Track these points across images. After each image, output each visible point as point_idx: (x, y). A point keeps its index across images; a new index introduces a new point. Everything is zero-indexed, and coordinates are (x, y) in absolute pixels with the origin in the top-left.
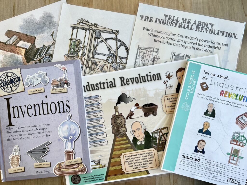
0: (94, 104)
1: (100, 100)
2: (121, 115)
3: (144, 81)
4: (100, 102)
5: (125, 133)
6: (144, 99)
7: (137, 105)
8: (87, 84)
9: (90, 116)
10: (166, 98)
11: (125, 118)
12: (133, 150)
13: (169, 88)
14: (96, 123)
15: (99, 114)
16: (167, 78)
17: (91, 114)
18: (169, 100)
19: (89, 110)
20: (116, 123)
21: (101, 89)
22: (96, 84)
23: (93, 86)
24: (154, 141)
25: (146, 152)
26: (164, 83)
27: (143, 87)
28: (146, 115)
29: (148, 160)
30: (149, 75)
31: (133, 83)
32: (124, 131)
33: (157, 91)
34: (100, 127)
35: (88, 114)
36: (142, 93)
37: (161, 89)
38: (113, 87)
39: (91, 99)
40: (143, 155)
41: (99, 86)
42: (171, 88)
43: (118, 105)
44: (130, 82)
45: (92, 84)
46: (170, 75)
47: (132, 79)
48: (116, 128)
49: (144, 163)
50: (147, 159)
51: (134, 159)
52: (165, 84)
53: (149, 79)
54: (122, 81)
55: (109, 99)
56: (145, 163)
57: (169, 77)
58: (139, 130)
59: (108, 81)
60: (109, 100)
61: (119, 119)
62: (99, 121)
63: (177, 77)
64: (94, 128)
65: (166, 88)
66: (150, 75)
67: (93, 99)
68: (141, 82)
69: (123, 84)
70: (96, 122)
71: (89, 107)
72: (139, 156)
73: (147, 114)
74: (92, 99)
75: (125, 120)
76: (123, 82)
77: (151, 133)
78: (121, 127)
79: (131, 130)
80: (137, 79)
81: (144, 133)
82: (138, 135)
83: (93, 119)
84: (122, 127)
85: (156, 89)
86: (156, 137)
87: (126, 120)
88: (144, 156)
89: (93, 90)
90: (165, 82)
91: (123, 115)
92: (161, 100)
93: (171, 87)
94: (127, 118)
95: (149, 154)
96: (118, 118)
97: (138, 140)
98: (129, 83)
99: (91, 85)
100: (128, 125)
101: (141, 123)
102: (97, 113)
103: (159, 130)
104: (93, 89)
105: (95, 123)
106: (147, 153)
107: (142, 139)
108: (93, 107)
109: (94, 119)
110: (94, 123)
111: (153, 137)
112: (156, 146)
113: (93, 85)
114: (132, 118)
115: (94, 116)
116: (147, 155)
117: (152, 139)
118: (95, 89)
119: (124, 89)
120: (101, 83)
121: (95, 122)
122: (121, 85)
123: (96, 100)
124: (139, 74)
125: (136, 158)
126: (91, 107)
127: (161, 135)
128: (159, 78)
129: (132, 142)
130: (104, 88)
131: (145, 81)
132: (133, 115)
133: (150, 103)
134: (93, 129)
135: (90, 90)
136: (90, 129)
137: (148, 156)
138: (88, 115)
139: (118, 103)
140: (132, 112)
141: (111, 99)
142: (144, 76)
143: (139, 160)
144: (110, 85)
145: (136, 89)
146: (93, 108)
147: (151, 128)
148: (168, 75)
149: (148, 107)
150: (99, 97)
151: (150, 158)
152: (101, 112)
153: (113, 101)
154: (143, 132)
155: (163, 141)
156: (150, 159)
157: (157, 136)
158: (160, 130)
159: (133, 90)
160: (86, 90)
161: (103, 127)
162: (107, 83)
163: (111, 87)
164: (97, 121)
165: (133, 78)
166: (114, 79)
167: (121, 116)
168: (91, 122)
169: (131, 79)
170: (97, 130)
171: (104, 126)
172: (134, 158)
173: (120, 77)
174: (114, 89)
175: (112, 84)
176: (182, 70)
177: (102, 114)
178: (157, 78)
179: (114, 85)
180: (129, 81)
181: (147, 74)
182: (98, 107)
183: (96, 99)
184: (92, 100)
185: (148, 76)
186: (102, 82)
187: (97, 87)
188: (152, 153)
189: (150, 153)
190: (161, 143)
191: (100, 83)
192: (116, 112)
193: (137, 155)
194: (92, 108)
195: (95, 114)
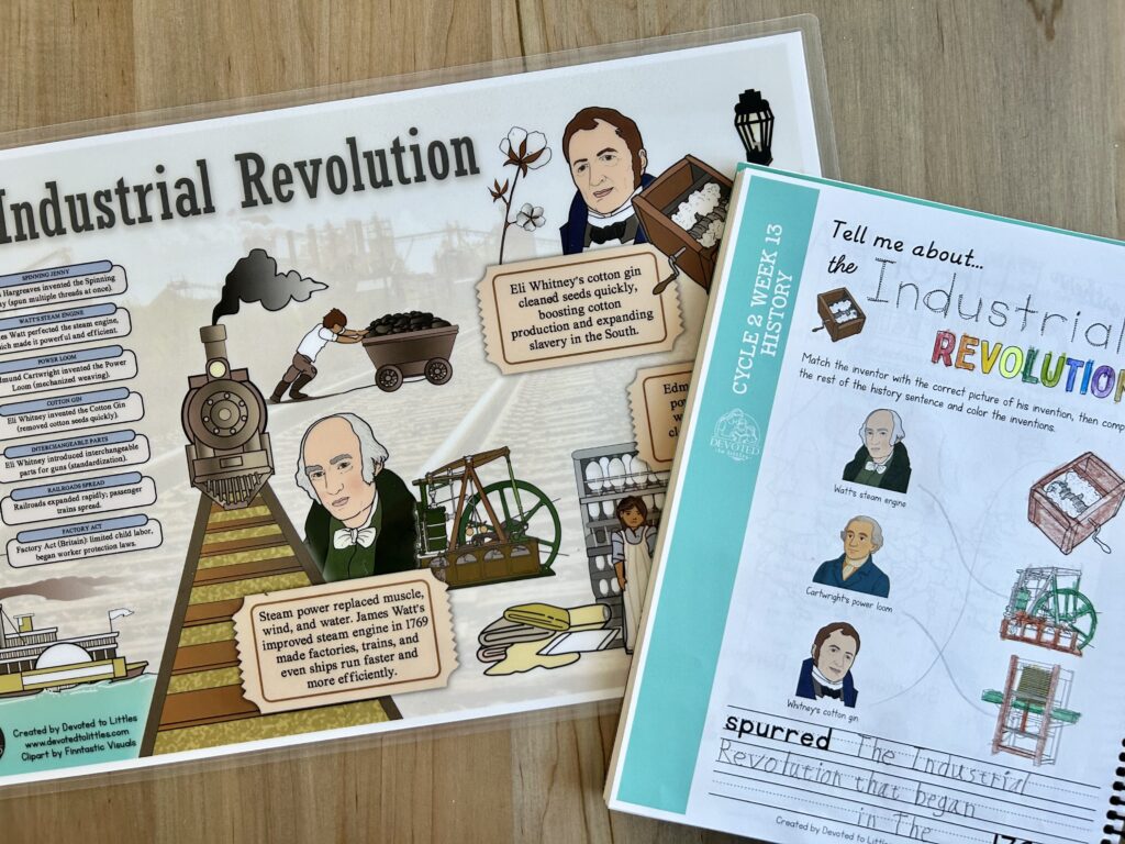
0: (87, 312)
1: (117, 286)
2: (242, 378)
3: (379, 178)
4: (118, 300)
5: (263, 481)
6: (379, 284)
7: (335, 320)
8: (47, 194)
9: (60, 382)
10: (504, 285)
11: (267, 395)
12: (307, 581)
13: (521, 223)
14: (93, 419)
15: (114, 373)
16: (513, 168)
17: (66, 371)
18: (521, 297)
19: (54, 343)
20: (211, 427)
21: (128, 221)
22: (98, 195)
23: (78, 204)
24: (428, 529)
25: (382, 593)
26: (492, 193)
27: (375, 220)
28: (386, 381)
29: (395, 636)
30: (407, 149)
31: (312, 191)
32: (260, 471)
33: (455, 239)
34: (117, 446)
35: (51, 369)
36: (367, 250)
37: (477, 233)
38: (195, 211)
39: (66, 281)
40: (365, 610)
41: (115, 206)
42: (530, 225)
43: (223, 320)
44: (298, 186)
45: (75, 192)
46: (531, 149)
47: (309, 170)
48: (210, 453)
49: (367, 652)
50: (385, 629)
51: (310, 631)
52: (500, 200)
53: (410, 171)
54: (250, 181)
55: (171, 285)
56: (374, 653)
57: (521, 159)
58: (344, 465)
59: (170, 179)
60: (173, 293)
61: (227, 399)
62: (111, 411)
63: (568, 161)
64: (84, 451)
65: (507, 224)
66: (415, 149)
67: (79, 279)
68: (359, 187)
69: (256, 195)
70: (95, 414)
71: (53, 326)
72: (341, 614)
73: (396, 374)
74: (72, 280)
75: (263, 405)
76: (253, 184)
77: (415, 484)
78: (240, 450)
79: (301, 463)
80: (336, 166)
81: (373, 485)
82: (343, 494)
83: (77, 398)
84: (246, 447)
85: (449, 230)
86: (444, 508)
87: (268, 407)
88: (372, 616)
89: (77, 229)
90: (502, 186)
91: (251, 379)
92: (473, 293)
93: (536, 221)
94: (276, 398)
95: (399, 604)
96: (221, 396)
97: (341, 525)
98: (291, 194)
99: (69, 199)
100: (280, 436)
101: (358, 425)
102: (99, 362)
103: (463, 469)
104: (81, 222)
105: (90, 424)
106: (387, 599)
107: (364, 519)
108: (79, 331)
109: (85, 399)
110: (85, 420)
111: (423, 506)
112: (440, 556)
113: (82, 198)
114: (305, 398)
115: (84, 382)
116: (388, 607)
117: (422, 519)
118: (93, 221)
119: (259, 225)
120: (127, 190)
121: (89, 415)
122: (245, 205)
123: (96, 286)
124: (352, 142)
125: (324, 623)
126: (65, 328)
127: (469, 492)
128: (466, 166)
129: (303, 536)
130: (145, 218)
131: (387, 183)
132: (311, 379)
133: (413, 313)
134: (80, 455)
135: (60, 231)
136: (62, 454)
137: (391, 613)
138: (51, 375)
139: (227, 306)
140: (307, 360)
141: (184, 285)
142: (381, 153)
143: (344, 635)
144: (181, 199)
145: (329, 226)
146: (79, 336)
147: (417, 453)
148: (516, 150)
149: (404, 331)
150: (116, 272)
151: (404, 625)
152: (127, 356)
153: (199, 294)
154: (369, 478)
155: (484, 529)
156: (405, 633)
157: (446, 498)
158: (466, 464)
159: (311, 233)
160: (39, 228)
161: (136, 447)
162: (162, 186)
163: (184, 214)
164: (101, 413)
165: (312, 162)
166: (202, 164)
167: (241, 382)
168: (64, 414)
169: (300, 166)
170: (98, 462)
171: (139, 441)
172: (312, 625)
173: (238, 157)
174: (201, 224)
175: (192, 196)
176: (596, 120)
177: (129, 370)
178: (453, 166)
179: (201, 204)
180: (289, 180)
181: (396, 142)
182: (109, 327)
183: (98, 280)
184: (73, 289)
185: (403, 149)
186: (130, 183)
187: (100, 213)
188: (417, 595)
189: (404, 597)
190: (468, 538)
191: (122, 189)
192: (211, 360)
193: (331, 608)
194: (73, 332)
195: (87, 368)
